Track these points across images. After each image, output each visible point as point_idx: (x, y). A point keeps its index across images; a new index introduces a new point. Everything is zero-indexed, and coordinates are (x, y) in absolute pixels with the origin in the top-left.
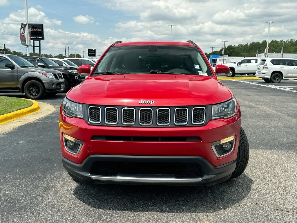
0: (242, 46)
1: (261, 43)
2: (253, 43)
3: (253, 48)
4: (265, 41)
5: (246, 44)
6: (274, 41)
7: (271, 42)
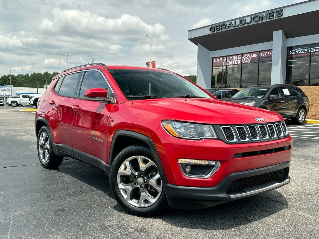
0: (22, 76)
1: (43, 74)
2: (34, 74)
3: (34, 79)
4: (47, 73)
5: (26, 74)
6: (56, 73)
7: (53, 73)
